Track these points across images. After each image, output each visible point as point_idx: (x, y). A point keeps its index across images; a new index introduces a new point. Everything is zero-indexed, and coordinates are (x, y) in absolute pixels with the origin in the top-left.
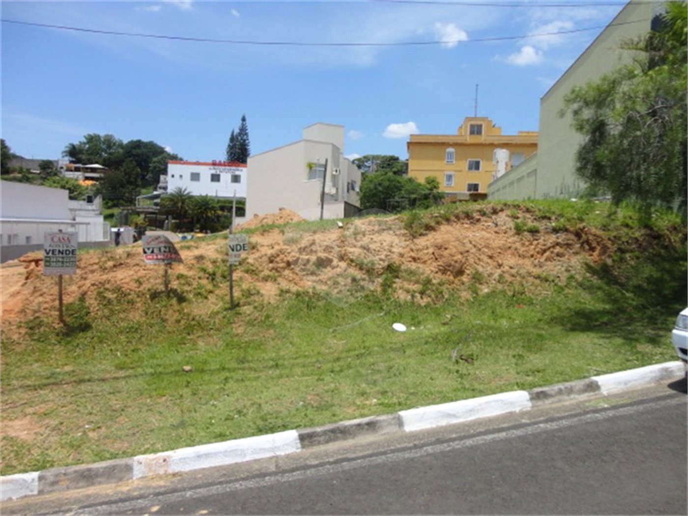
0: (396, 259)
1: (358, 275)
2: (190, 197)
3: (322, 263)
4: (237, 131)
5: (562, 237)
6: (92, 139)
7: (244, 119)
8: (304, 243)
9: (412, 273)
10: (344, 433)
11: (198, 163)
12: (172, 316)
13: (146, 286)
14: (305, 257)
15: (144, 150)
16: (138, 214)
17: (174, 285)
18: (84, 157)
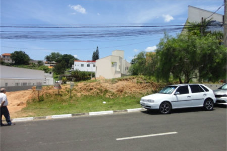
0: (108, 89)
1: (99, 91)
2: (80, 72)
3: (91, 89)
4: (95, 51)
5: (148, 84)
6: (53, 54)
7: (97, 48)
8: (88, 85)
9: (110, 91)
10: (79, 115)
11: (83, 61)
12: (59, 99)
13: (55, 93)
14: (87, 88)
15: (68, 57)
16: (65, 77)
17: (60, 93)
18: (51, 59)
